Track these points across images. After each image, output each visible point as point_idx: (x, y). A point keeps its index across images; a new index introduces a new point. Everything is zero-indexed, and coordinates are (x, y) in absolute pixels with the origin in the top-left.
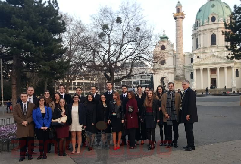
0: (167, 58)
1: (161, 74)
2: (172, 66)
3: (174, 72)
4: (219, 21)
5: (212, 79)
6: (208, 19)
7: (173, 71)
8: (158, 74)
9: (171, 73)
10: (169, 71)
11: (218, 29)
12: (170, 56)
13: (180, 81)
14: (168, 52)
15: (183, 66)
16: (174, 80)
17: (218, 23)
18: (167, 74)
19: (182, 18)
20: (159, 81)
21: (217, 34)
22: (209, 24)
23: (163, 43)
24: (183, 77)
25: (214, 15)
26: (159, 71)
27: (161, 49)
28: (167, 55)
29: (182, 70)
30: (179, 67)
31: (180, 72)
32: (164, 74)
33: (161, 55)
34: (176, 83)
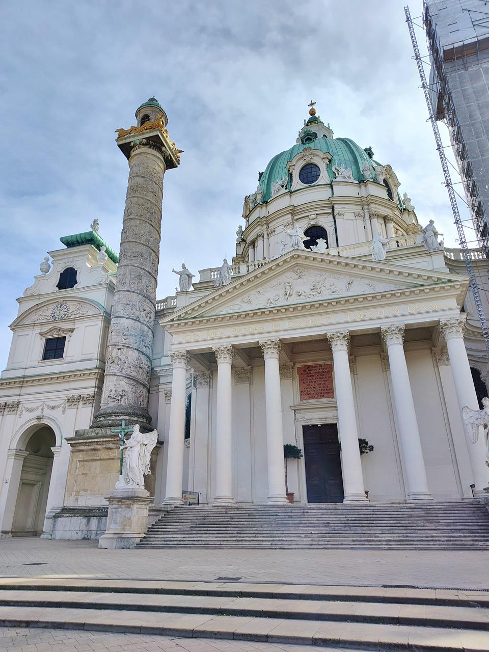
0: (78, 325)
1: (30, 410)
2: (93, 365)
3: (96, 393)
4: (335, 178)
5: (307, 428)
6: (286, 178)
8: (15, 406)
9: (81, 403)
10: (72, 393)
11: (333, 207)
12: (90, 313)
13: (103, 449)
14: (82, 298)
15: (143, 357)
16: (67, 439)
17: (331, 185)
18: (61, 409)
19: (158, 145)
20: (11, 448)
21: (330, 224)
22: (291, 193)
23: (71, 259)
24: (129, 420)
25: (310, 157)
26: (24, 391)
27: (56, 285)
28: (78, 311)
29: (129, 377)
30: (116, 360)
31: (116, 391)
32: (42, 409)
33: (49, 313)
34: (80, 461)
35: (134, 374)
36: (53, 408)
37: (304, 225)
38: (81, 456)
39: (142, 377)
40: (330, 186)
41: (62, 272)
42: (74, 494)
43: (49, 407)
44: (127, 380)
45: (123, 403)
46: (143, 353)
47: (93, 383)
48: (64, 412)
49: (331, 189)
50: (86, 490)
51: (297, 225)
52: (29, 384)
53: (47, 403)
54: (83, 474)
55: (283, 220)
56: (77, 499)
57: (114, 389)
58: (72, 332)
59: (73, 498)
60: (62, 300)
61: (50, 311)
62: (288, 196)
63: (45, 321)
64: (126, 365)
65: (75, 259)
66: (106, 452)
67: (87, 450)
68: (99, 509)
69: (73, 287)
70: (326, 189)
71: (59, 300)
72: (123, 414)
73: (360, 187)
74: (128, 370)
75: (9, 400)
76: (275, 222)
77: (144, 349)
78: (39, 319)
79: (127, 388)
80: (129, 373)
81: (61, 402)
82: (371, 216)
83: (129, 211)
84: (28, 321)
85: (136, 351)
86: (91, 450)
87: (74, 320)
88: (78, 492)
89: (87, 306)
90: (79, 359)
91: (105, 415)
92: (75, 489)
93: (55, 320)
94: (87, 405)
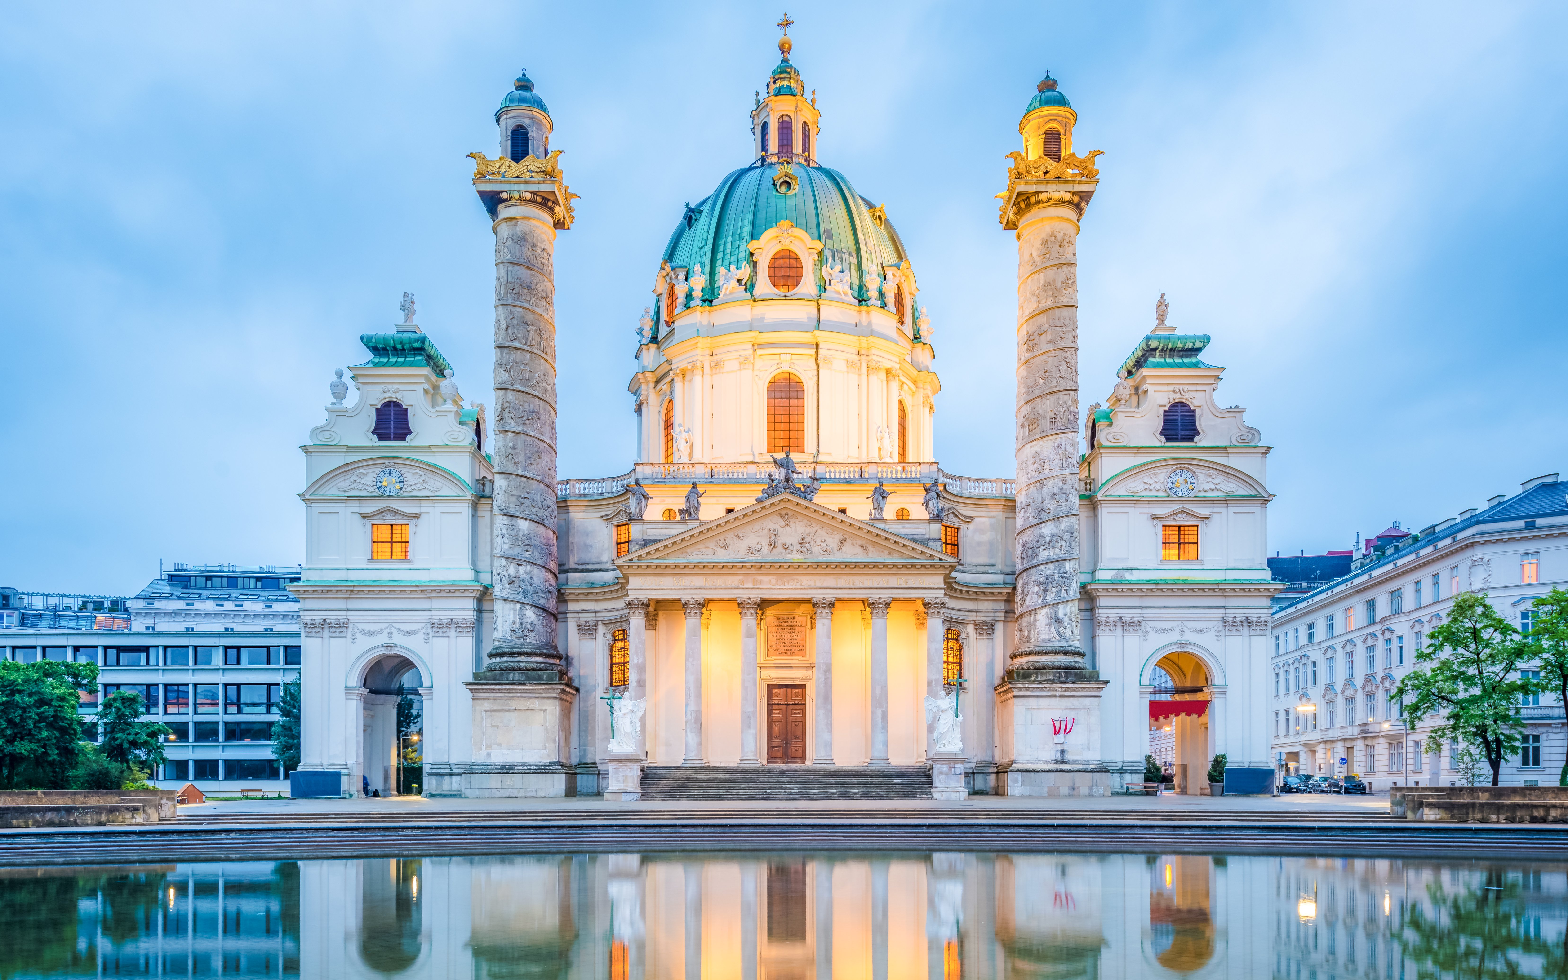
0: (426, 509)
1: (369, 634)
2: (467, 576)
3: (478, 620)
4: (825, 291)
5: (771, 687)
6: (746, 269)
7: (470, 615)
8: (340, 627)
9: (452, 630)
10: (437, 615)
11: (817, 344)
12: (448, 492)
13: (520, 696)
14: (429, 464)
15: (551, 576)
16: (467, 684)
17: (817, 301)
18: (421, 636)
19: (550, 204)
20: (349, 684)
21: (810, 373)
22: (754, 300)
23: (394, 387)
24: (542, 662)
25: (789, 239)
26: (354, 604)
27: (372, 430)
28: (425, 485)
29: (536, 606)
30: (518, 581)
31: (521, 624)
32: (390, 634)
33: (370, 480)
34: (486, 711)
35: (542, 602)
36: (408, 633)
37: (770, 368)
38: (487, 705)
39: (552, 604)
41: (379, 407)
42: (483, 748)
43: (400, 630)
44: (535, 610)
45: (533, 640)
46: (551, 572)
47: (471, 603)
48: (426, 640)
49: (816, 309)
50: (500, 744)
52: (361, 595)
53: (396, 626)
54: (493, 726)
55: (739, 350)
56: (489, 755)
57: (518, 621)
58: (418, 518)
59: (482, 753)
60: (392, 462)
61: (371, 475)
62: (749, 307)
63: (365, 494)
64: (532, 588)
65: (403, 387)
66: (522, 701)
67: (495, 698)
69: (405, 440)
70: (808, 308)
71: (387, 462)
72: (537, 655)
73: (860, 311)
74: (534, 595)
75: (331, 616)
77: (552, 566)
78: (353, 489)
79: (535, 620)
80: (536, 600)
81: (420, 626)
83: (510, 331)
84: (332, 490)
85: (543, 569)
86: (501, 698)
87: (418, 499)
88: (488, 747)
89: (438, 478)
90: (438, 566)
91: (512, 654)
92: (484, 743)
93: (384, 496)
94: (464, 634)
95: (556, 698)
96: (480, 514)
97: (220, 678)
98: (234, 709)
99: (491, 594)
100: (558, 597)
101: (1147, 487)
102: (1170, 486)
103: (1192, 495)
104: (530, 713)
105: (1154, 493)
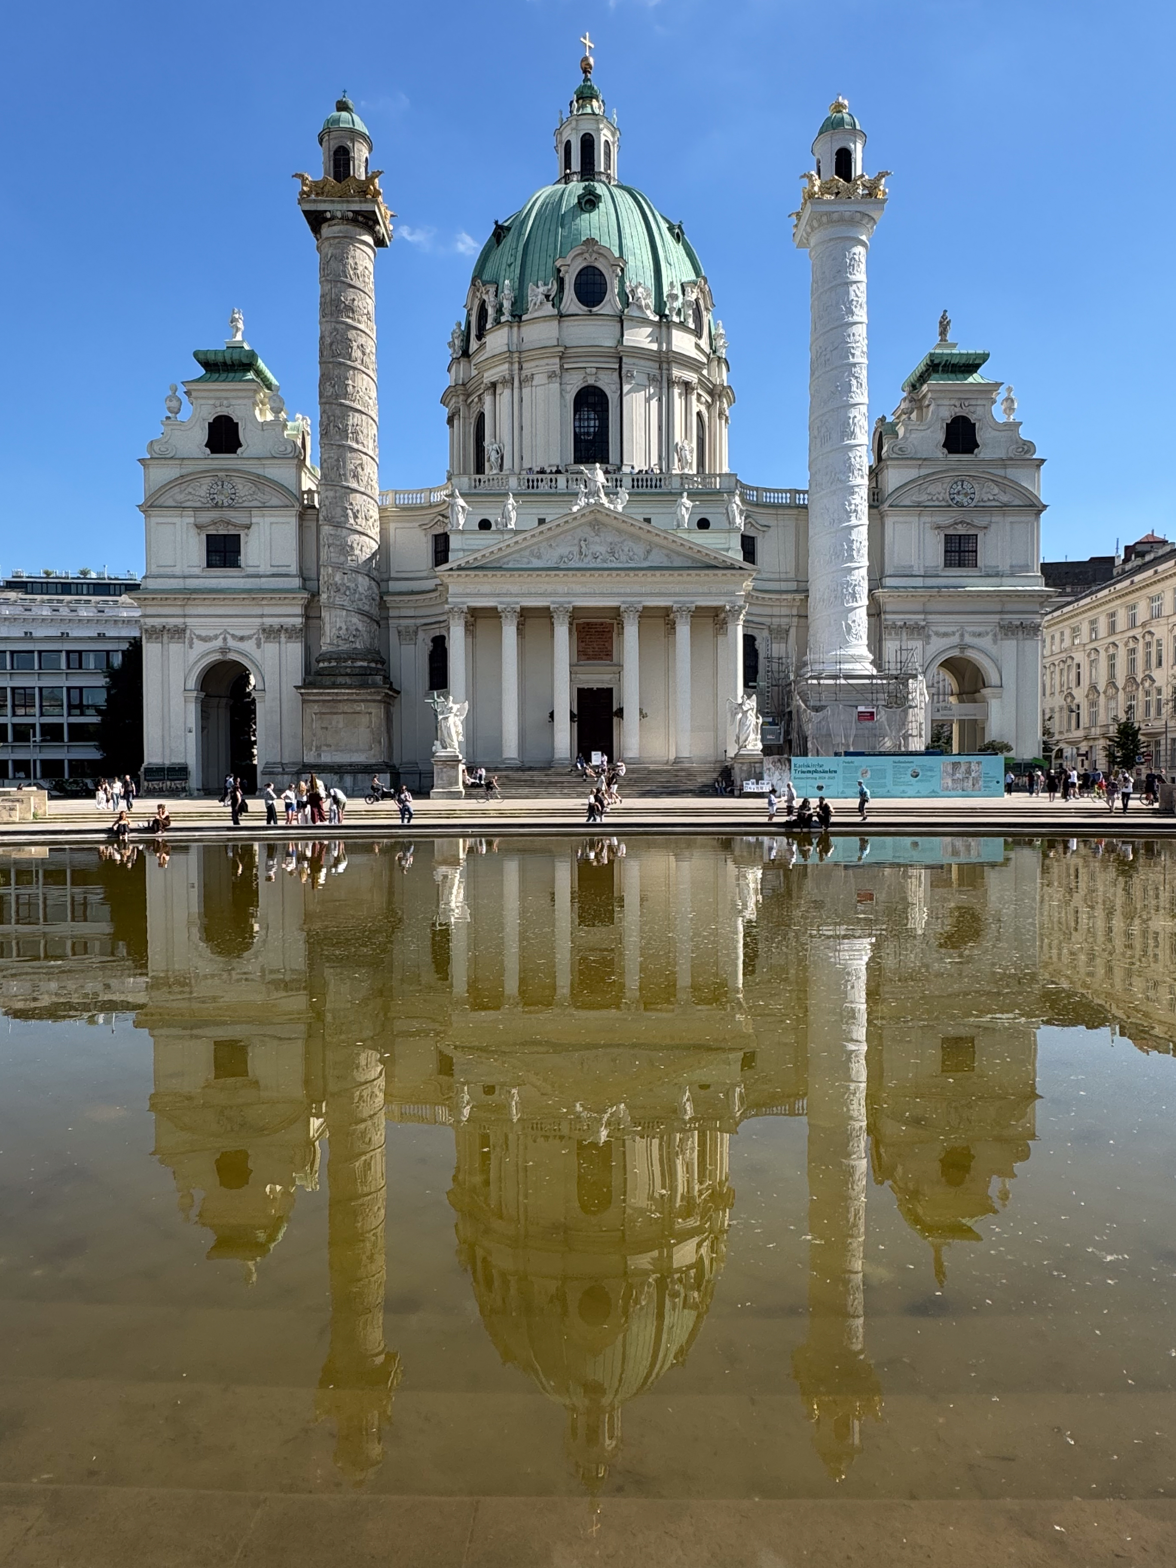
0: (256, 519)
1: (205, 639)
2: (296, 583)
3: (306, 625)
4: (628, 305)
5: (580, 691)
6: (555, 285)
7: (298, 621)
8: (179, 633)
9: (283, 636)
10: (268, 621)
11: (621, 359)
12: (275, 502)
13: (347, 700)
14: (259, 476)
15: (373, 583)
16: (297, 687)
17: (621, 317)
18: (253, 642)
19: (371, 223)
20: (188, 688)
21: (614, 387)
22: (561, 316)
23: (224, 401)
24: (368, 667)
25: (595, 256)
26: (190, 610)
27: (205, 443)
28: (255, 496)
29: (361, 612)
30: (343, 589)
31: (347, 629)
32: (225, 639)
33: (203, 491)
34: (315, 714)
35: (367, 608)
36: (242, 639)
37: (575, 383)
38: (316, 708)
39: (375, 611)
40: (618, 319)
41: (211, 421)
42: (314, 749)
43: (233, 636)
44: (360, 616)
45: (358, 646)
46: (374, 580)
47: (299, 610)
48: (259, 646)
49: (619, 325)
50: (329, 746)
51: (567, 377)
52: (196, 602)
53: (232, 632)
54: (322, 728)
55: (548, 364)
56: (319, 755)
57: (344, 627)
58: (249, 528)
59: (313, 753)
60: (224, 474)
61: (205, 487)
62: (556, 322)
63: (199, 504)
64: (357, 596)
65: (233, 402)
66: (349, 704)
67: (323, 701)
68: (351, 766)
69: (235, 452)
70: (612, 323)
71: (219, 474)
72: (362, 660)
73: (660, 327)
74: (360, 603)
75: (169, 622)
76: (533, 364)
77: (375, 573)
78: (189, 499)
79: (360, 626)
80: (361, 607)
81: (252, 632)
82: (671, 383)
84: (169, 501)
85: (366, 577)
86: (329, 701)
87: (248, 510)
88: (318, 748)
89: (267, 489)
90: (268, 573)
91: (338, 660)
92: (314, 744)
93: (217, 506)
94: (293, 639)
95: (380, 701)
96: (305, 524)
97: (63, 682)
98: (78, 712)
99: (319, 601)
100: (380, 604)
101: (930, 498)
102: (952, 496)
103: (973, 504)
104: (356, 715)
105: (936, 503)
